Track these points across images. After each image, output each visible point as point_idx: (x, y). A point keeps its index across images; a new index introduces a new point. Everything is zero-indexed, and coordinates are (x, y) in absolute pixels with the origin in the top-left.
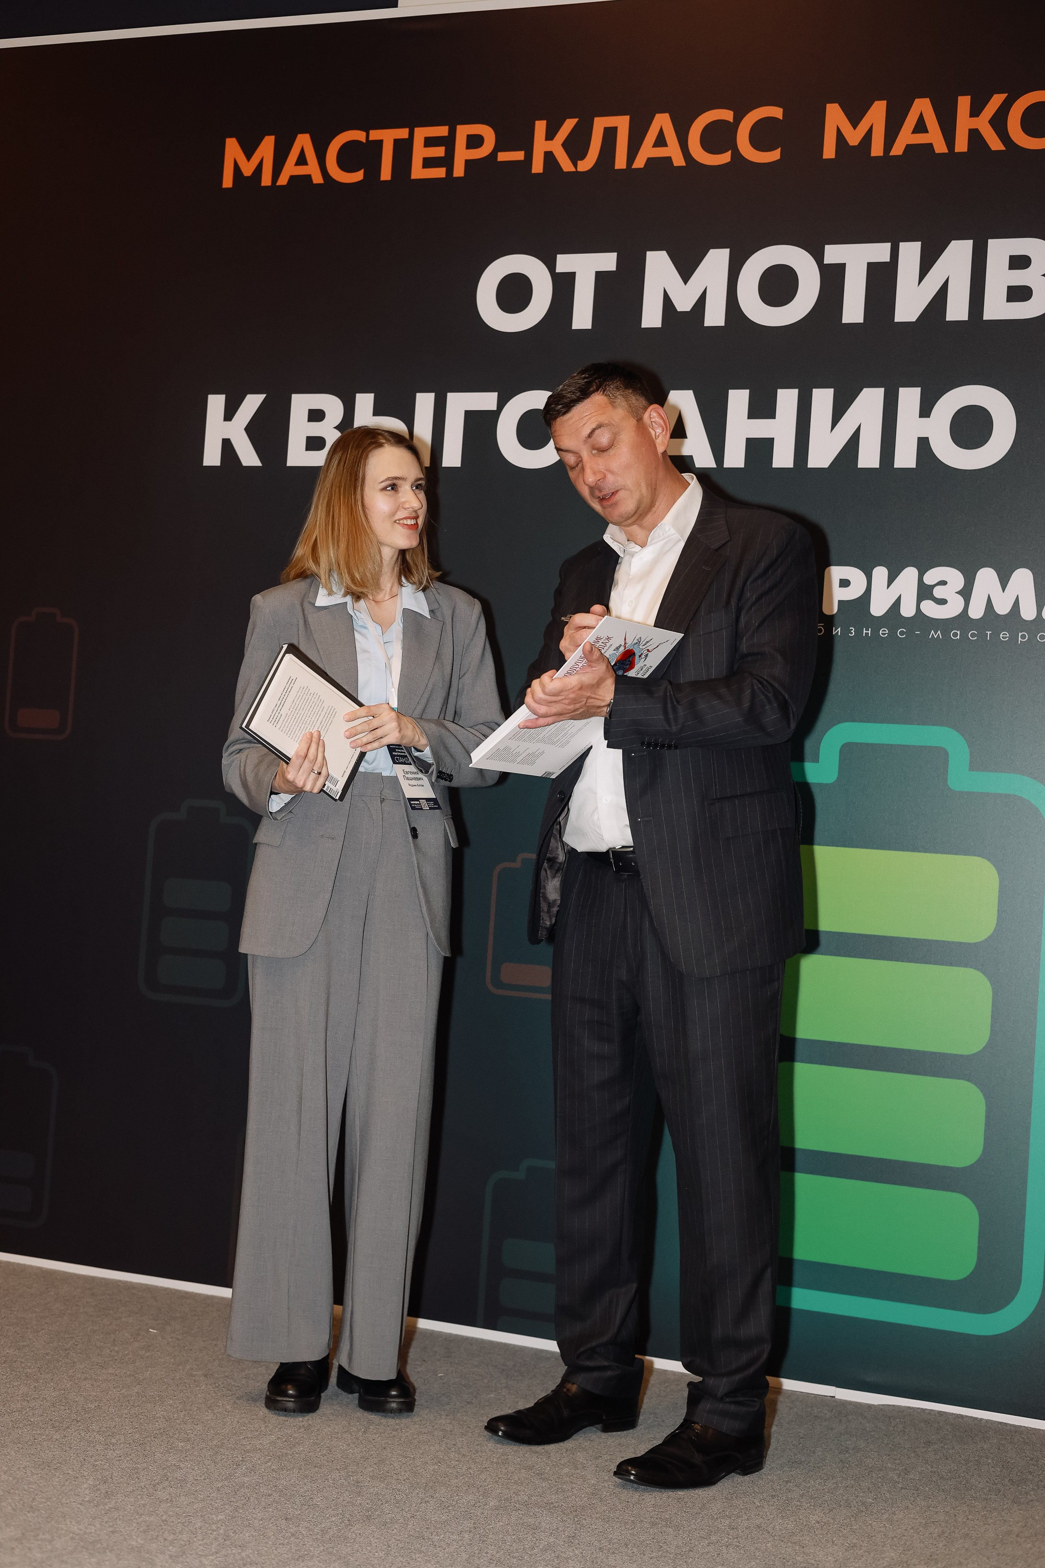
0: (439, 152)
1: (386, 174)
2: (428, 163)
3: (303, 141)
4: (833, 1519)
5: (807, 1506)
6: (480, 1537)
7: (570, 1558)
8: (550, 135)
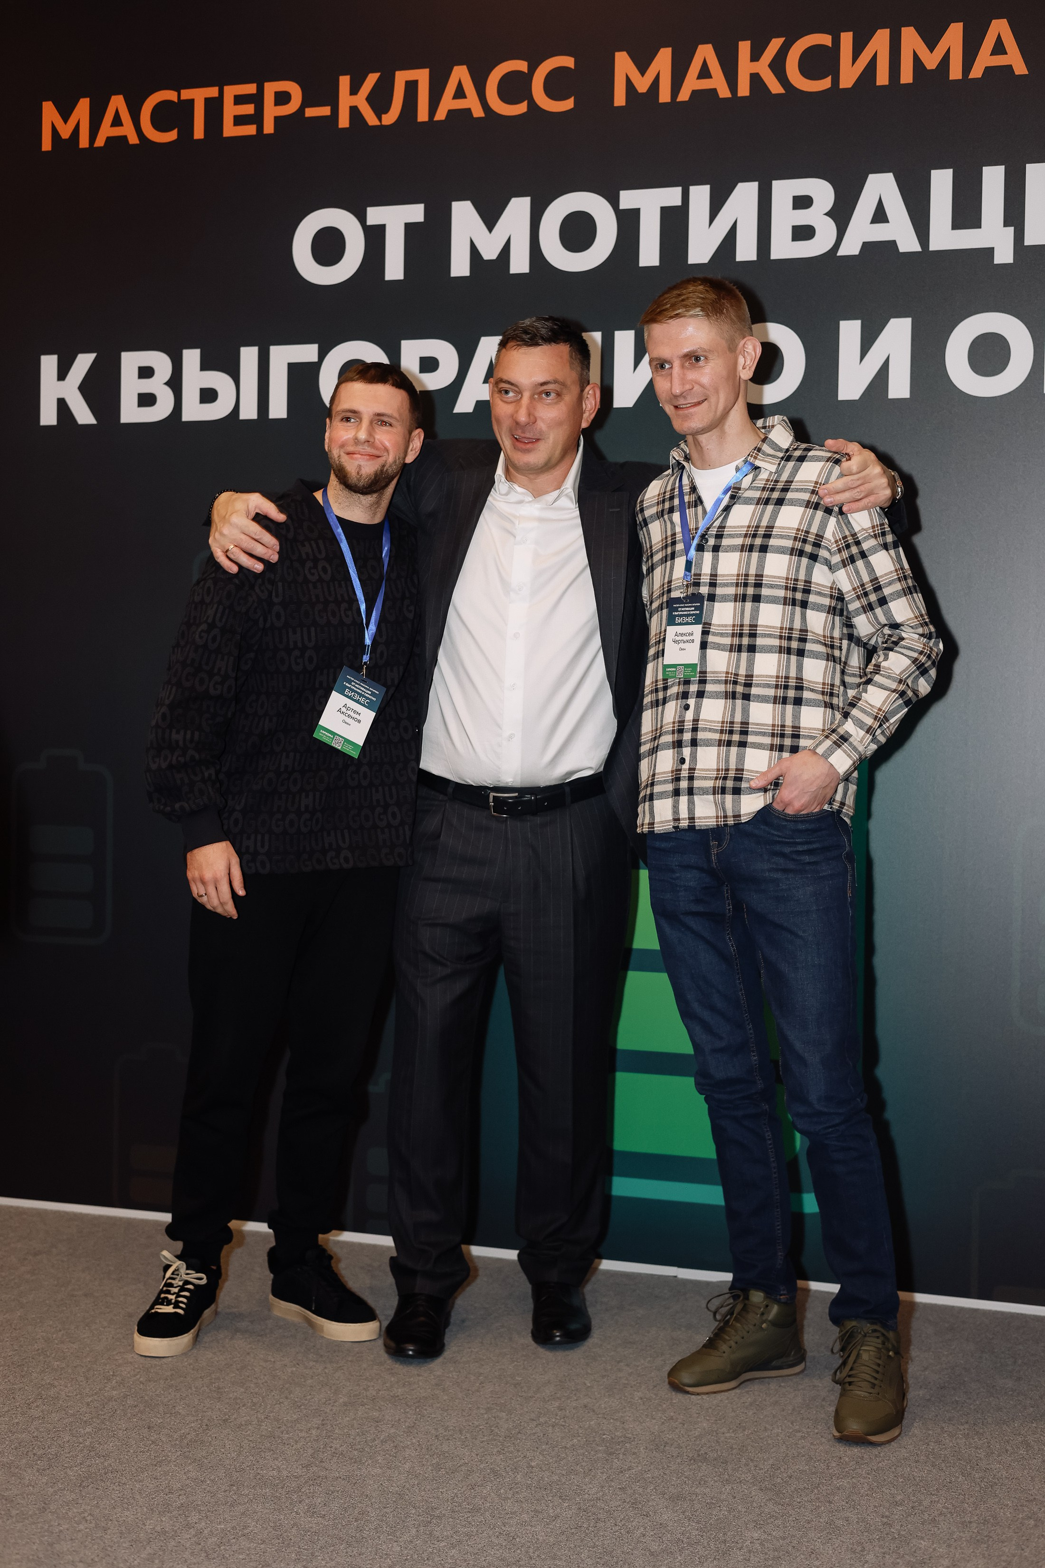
0: (249, 109)
1: (199, 133)
2: (239, 120)
3: (117, 103)
4: (656, 1395)
5: (634, 1383)
6: (327, 1433)
7: (407, 1447)
8: (354, 90)
